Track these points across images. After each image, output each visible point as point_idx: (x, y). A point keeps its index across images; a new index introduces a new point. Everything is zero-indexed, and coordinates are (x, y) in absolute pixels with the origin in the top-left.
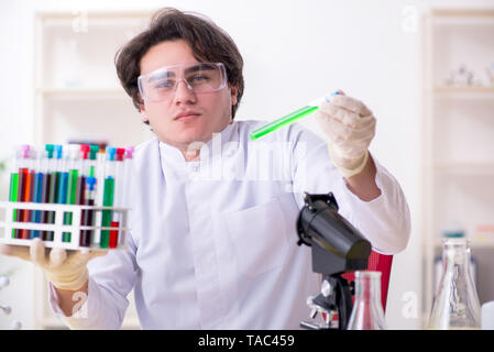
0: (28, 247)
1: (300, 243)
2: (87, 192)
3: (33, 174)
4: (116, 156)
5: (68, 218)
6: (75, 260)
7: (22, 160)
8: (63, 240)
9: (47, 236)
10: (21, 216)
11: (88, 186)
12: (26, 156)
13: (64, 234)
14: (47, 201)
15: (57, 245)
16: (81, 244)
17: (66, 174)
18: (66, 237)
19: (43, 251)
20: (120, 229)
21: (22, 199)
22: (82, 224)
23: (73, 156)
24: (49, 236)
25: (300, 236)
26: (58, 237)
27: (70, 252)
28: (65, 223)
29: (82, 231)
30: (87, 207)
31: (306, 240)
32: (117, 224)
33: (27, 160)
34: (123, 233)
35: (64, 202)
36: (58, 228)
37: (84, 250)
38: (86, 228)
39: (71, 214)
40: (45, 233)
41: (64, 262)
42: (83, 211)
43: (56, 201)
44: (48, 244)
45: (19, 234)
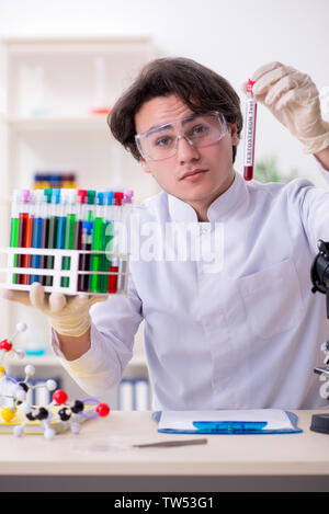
0: (28, 292)
1: (314, 291)
2: (84, 236)
3: (33, 219)
4: (114, 200)
5: (66, 263)
6: (75, 305)
7: (22, 205)
8: (62, 285)
9: (46, 281)
10: (22, 261)
11: (85, 230)
12: (26, 201)
13: (62, 278)
14: (46, 247)
15: (56, 290)
16: (79, 289)
17: (65, 219)
18: (65, 282)
19: (42, 296)
20: (120, 274)
21: (23, 245)
22: (80, 269)
23: (71, 200)
24: (48, 281)
25: (314, 284)
26: (57, 281)
27: (69, 298)
28: (63, 268)
29: (80, 276)
30: (84, 252)
31: (320, 287)
32: (116, 269)
33: (27, 206)
34: (123, 278)
35: (63, 247)
36: (56, 273)
37: (82, 295)
38: (83, 272)
39: (69, 258)
40: (45, 277)
41: (65, 307)
42: (81, 256)
43: (55, 247)
44: (48, 289)
45: (21, 279)
